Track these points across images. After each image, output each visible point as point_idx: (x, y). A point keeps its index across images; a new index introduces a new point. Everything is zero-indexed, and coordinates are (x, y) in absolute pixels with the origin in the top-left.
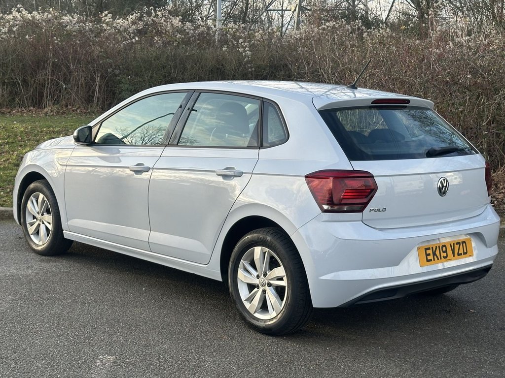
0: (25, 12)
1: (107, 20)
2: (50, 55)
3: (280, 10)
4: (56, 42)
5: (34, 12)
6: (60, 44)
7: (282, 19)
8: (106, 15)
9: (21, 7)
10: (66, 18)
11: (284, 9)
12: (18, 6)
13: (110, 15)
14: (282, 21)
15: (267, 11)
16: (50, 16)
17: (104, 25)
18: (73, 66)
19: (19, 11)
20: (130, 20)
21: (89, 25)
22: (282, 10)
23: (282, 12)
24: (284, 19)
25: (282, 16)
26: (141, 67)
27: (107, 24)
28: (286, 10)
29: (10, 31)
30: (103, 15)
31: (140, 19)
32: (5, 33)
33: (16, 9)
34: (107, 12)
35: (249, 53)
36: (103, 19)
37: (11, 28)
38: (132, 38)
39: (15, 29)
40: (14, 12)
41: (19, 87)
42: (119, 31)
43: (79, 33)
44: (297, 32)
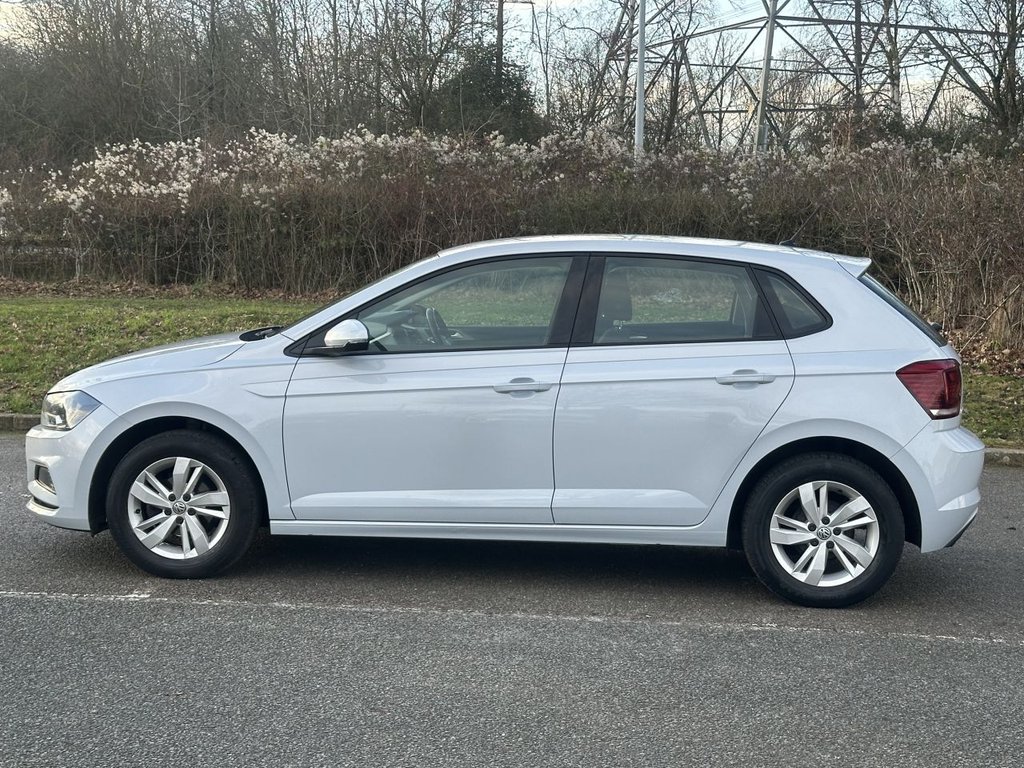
0: (369, 137)
1: (497, 145)
2: (422, 204)
3: (717, 112)
4: (428, 183)
5: (383, 136)
6: (434, 186)
7: (721, 126)
8: (495, 138)
9: (362, 128)
10: (435, 145)
11: (724, 109)
12: (359, 126)
13: (501, 137)
14: (721, 130)
15: (701, 113)
16: (412, 141)
17: (496, 154)
19: (359, 134)
20: (542, 145)
21: (474, 155)
23: (720, 115)
25: (720, 121)
27: (500, 151)
29: (353, 167)
30: (491, 136)
31: (558, 143)
32: (348, 170)
33: (354, 131)
34: (497, 132)
35: (749, 196)
36: (492, 143)
37: (353, 162)
38: (549, 174)
39: (360, 163)
40: (348, 135)
41: (373, 257)
42: (518, 161)
43: (461, 166)
44: (817, 159)
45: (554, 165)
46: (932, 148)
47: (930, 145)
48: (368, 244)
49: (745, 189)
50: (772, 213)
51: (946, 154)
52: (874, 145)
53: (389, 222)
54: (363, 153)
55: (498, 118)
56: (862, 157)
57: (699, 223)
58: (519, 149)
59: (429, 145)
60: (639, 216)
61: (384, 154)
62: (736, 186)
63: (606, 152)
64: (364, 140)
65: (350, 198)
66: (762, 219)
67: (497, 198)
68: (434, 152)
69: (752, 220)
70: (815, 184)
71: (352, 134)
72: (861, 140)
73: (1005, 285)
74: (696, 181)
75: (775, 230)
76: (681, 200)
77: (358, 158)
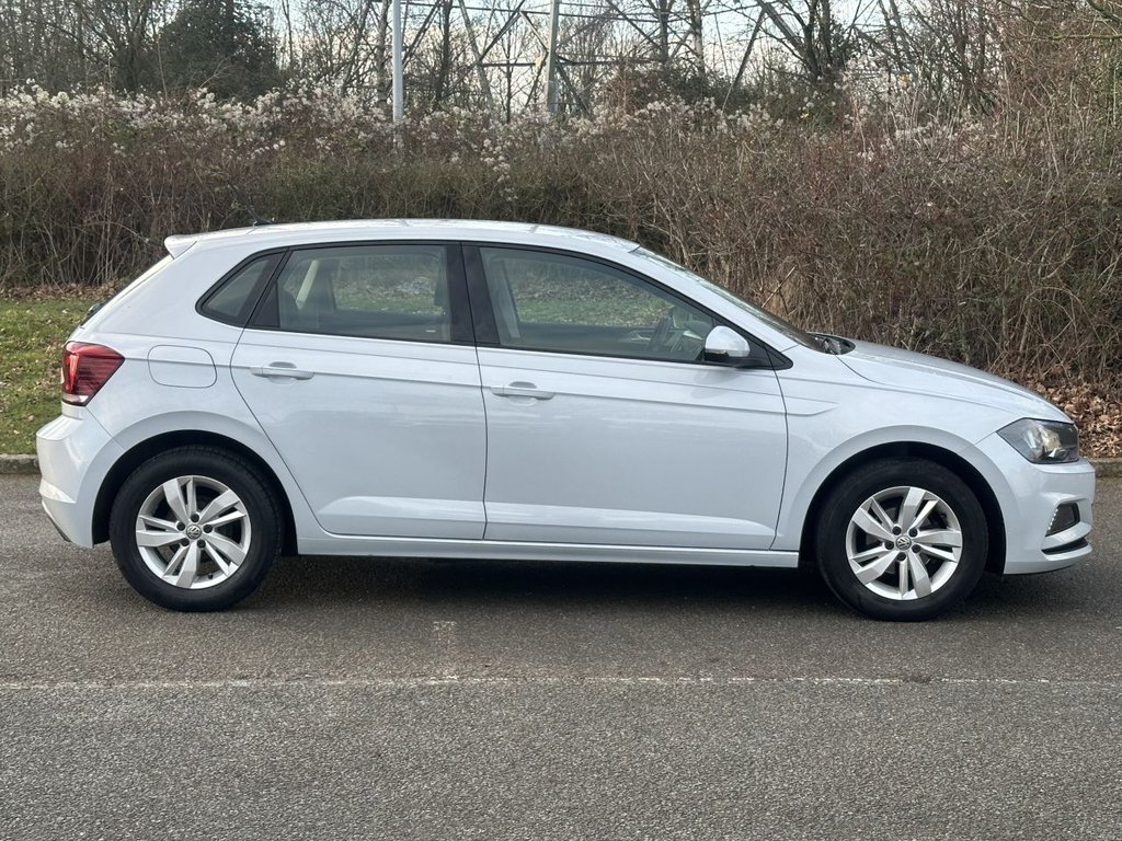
0: (42, 95)
1: (206, 106)
2: (109, 178)
3: (504, 65)
4: (116, 152)
5: (60, 94)
6: (124, 155)
7: (509, 81)
8: (204, 96)
9: (33, 84)
10: (126, 105)
11: (512, 62)
12: (28, 81)
13: (211, 96)
14: (509, 87)
15: (481, 66)
16: (95, 100)
17: (205, 116)
18: (156, 200)
19: (29, 91)
20: (260, 105)
21: (176, 118)
22: (508, 65)
23: (508, 69)
24: (513, 80)
25: (509, 75)
26: (292, 198)
27: (207, 112)
28: (515, 64)
30: (198, 94)
31: (279, 102)
32: (12, 138)
33: (22, 88)
34: (205, 90)
35: (506, 166)
36: (199, 103)
37: (21, 127)
38: (271, 141)
39: (29, 128)
40: (16, 92)
41: (48, 243)
42: (232, 127)
43: (160, 132)
44: (588, 122)
45: (276, 130)
46: (716, 109)
47: (713, 105)
48: (42, 228)
49: (501, 158)
50: (534, 187)
51: (730, 117)
52: (650, 106)
53: (68, 200)
54: (33, 115)
56: (637, 120)
57: (449, 200)
58: (234, 110)
59: (118, 106)
60: (377, 190)
61: (62, 118)
62: (491, 155)
63: (338, 114)
64: (35, 99)
65: (16, 172)
66: (523, 193)
67: (203, 170)
68: (125, 113)
69: (510, 195)
70: (586, 153)
71: (20, 92)
72: (639, 99)
73: (781, 268)
74: (447, 148)
75: (537, 206)
76: (427, 170)
77: (27, 122)
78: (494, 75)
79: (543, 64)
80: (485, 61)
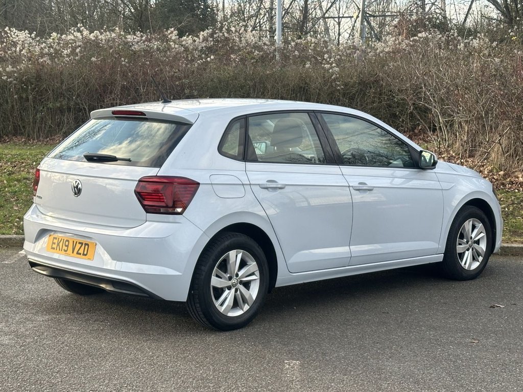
0: (86, 32)
1: (173, 38)
2: (118, 77)
3: (336, 17)
4: (123, 63)
5: (95, 32)
6: (127, 65)
7: (339, 27)
8: (172, 32)
9: (81, 27)
10: (130, 38)
11: (341, 16)
12: (79, 25)
13: (176, 32)
15: (324, 17)
16: (113, 35)
17: (171, 43)
18: (143, 89)
19: (79, 31)
20: (201, 37)
21: (155, 44)
22: (339, 17)
23: (339, 20)
24: (341, 26)
25: (339, 24)
26: (217, 88)
27: (174, 41)
28: (343, 17)
29: (73, 52)
30: (169, 32)
31: (212, 35)
32: (68, 56)
33: (76, 29)
34: (173, 29)
35: (337, 69)
36: (169, 36)
37: (74, 49)
38: (207, 56)
39: (78, 50)
40: (72, 32)
41: (86, 113)
42: (186, 49)
43: (148, 52)
44: (383, 45)
45: (210, 50)
46: (458, 36)
47: (456, 34)
48: (82, 104)
49: (334, 65)
50: (352, 81)
51: (466, 41)
52: (420, 35)
53: (97, 90)
54: (80, 43)
55: (189, 22)
56: (411, 43)
57: (304, 88)
58: (188, 40)
59: (126, 38)
60: (264, 83)
61: (96, 44)
62: (328, 63)
63: (243, 42)
64: (82, 35)
65: (70, 74)
66: (346, 85)
67: (169, 72)
68: (129, 42)
69: (338, 86)
70: (382, 62)
71: (74, 31)
72: (412, 33)
73: (500, 128)
74: (303, 59)
75: (354, 92)
76: (292, 72)
77: (77, 47)
78: (331, 23)
79: (358, 17)
80: (327, 15)
